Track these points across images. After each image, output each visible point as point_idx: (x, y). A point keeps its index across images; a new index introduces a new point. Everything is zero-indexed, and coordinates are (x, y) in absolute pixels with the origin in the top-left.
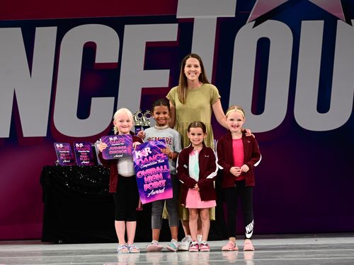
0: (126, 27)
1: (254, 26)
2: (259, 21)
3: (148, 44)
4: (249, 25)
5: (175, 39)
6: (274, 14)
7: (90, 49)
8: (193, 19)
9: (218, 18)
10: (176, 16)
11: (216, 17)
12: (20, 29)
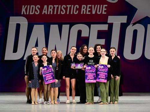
0: (91, 25)
1: (133, 26)
2: (134, 24)
3: (98, 30)
4: (131, 25)
5: (107, 29)
6: (139, 22)
7: (80, 32)
8: (113, 23)
9: (121, 23)
10: (107, 22)
11: (120, 22)
12: (57, 25)
